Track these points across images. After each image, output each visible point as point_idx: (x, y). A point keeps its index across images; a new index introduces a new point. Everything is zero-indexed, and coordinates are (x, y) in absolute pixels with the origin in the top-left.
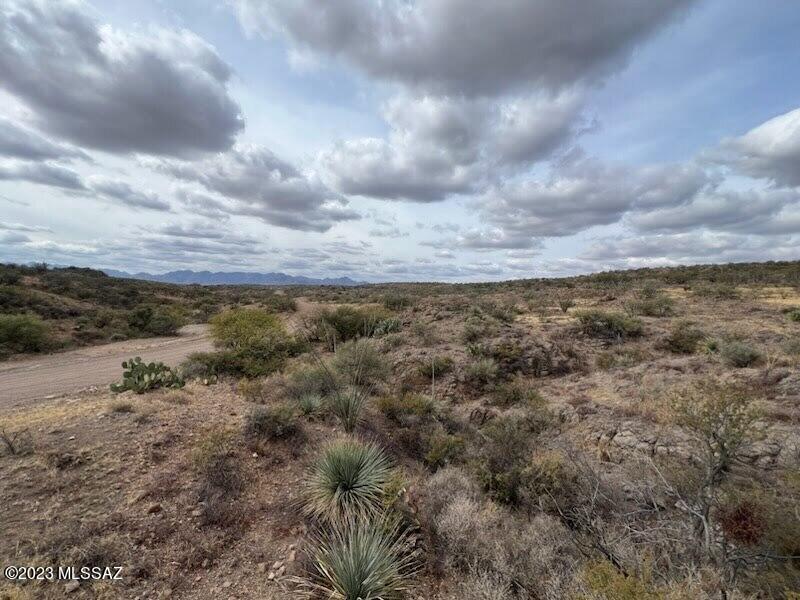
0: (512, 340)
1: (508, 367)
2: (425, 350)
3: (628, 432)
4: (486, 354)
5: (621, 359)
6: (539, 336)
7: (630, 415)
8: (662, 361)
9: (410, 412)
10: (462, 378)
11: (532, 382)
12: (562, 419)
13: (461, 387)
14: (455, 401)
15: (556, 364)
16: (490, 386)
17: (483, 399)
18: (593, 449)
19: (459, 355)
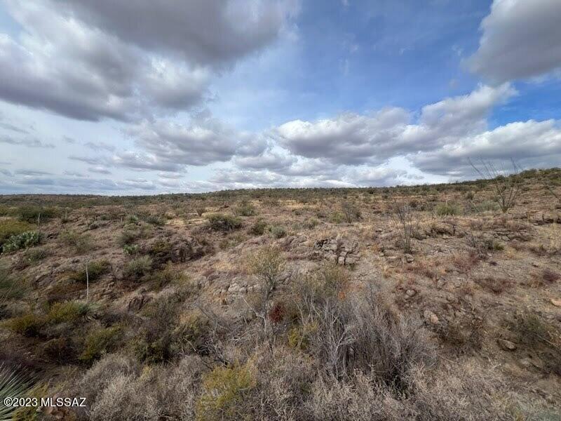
0: (163, 239)
1: (161, 260)
2: (78, 258)
3: (235, 284)
4: (142, 253)
5: (232, 242)
6: (184, 233)
7: (236, 274)
8: (250, 241)
9: (58, 322)
10: (120, 275)
11: (179, 267)
12: (200, 286)
13: (119, 283)
14: (113, 297)
15: (195, 251)
16: (147, 276)
17: (140, 289)
18: (217, 300)
19: (116, 258)
